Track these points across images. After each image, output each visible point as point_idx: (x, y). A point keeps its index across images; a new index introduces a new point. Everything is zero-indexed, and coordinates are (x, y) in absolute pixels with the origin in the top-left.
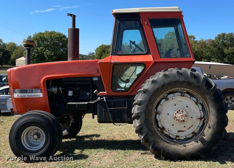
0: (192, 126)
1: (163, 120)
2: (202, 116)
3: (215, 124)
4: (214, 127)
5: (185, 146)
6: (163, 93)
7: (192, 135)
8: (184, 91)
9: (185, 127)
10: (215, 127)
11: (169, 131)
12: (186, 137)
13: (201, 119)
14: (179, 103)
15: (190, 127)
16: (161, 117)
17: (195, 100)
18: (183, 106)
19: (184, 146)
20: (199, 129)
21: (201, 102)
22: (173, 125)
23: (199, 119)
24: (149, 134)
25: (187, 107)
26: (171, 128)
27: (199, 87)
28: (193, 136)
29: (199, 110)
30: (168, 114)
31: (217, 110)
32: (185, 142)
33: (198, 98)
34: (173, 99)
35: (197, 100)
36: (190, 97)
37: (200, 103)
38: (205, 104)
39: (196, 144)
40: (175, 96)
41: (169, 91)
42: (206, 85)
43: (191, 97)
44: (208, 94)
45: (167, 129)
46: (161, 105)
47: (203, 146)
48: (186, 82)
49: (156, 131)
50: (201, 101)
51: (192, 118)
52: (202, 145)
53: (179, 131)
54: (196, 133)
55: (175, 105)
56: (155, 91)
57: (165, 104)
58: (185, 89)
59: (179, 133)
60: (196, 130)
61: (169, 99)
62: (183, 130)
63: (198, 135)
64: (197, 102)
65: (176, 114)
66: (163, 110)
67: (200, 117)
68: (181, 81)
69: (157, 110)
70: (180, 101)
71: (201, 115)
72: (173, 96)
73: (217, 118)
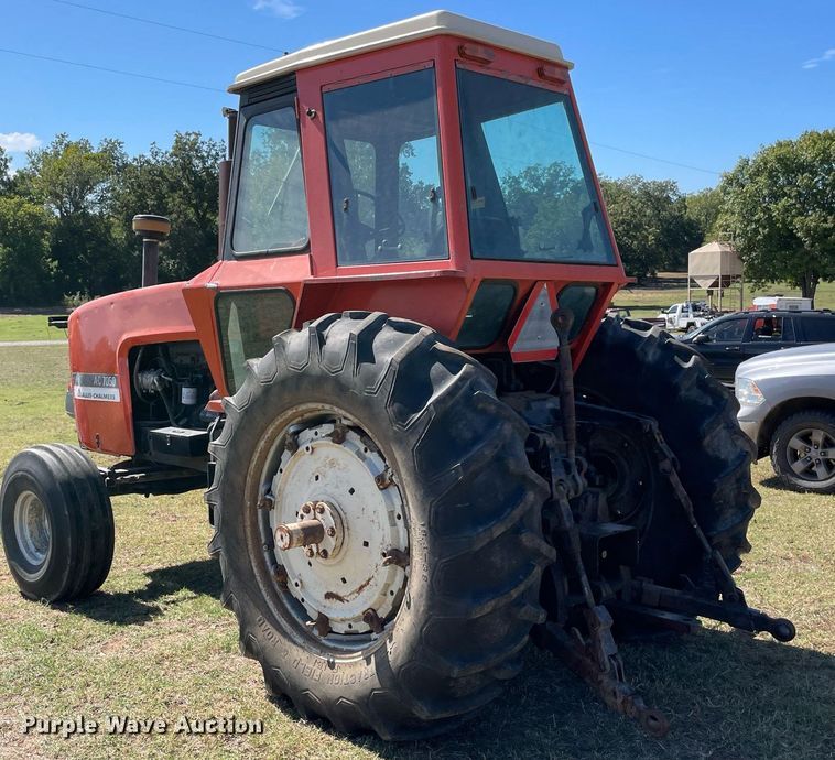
0: (368, 583)
3: (421, 595)
4: (420, 606)
5: (332, 665)
9: (344, 581)
10: (422, 608)
12: (350, 626)
14: (330, 473)
15: (361, 588)
18: (337, 487)
19: (328, 661)
22: (310, 564)
23: (384, 555)
25: (352, 491)
26: (307, 575)
27: (368, 403)
29: (392, 513)
34: (308, 449)
36: (362, 450)
39: (364, 668)
40: (320, 439)
43: (366, 451)
44: (400, 441)
46: (282, 471)
47: (378, 686)
48: (329, 377)
49: (254, 576)
51: (366, 544)
52: (376, 681)
53: (329, 596)
54: (383, 620)
55: (317, 478)
56: (246, 411)
57: (290, 470)
59: (328, 602)
60: (380, 605)
61: (300, 449)
62: (341, 594)
64: (381, 475)
65: (302, 516)
66: (284, 494)
67: (389, 547)
68: (314, 373)
69: (269, 490)
70: (332, 464)
71: (397, 537)
72: (315, 437)
73: (430, 565)
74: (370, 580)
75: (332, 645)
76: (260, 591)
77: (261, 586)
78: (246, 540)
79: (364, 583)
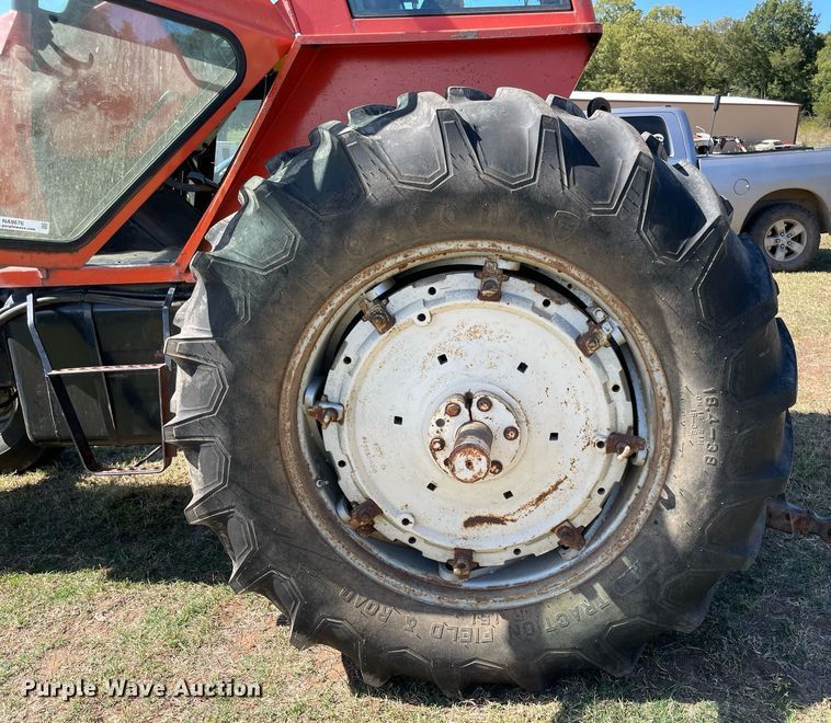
0: (555, 488)
1: (365, 458)
2: (625, 421)
3: (702, 484)
4: (700, 499)
6: (346, 281)
7: (554, 541)
8: (504, 265)
9: (508, 495)
10: (705, 501)
11: (406, 522)
12: (517, 552)
13: (613, 443)
14: (471, 347)
15: (542, 497)
16: (353, 438)
17: (579, 321)
18: (492, 366)
20: (603, 506)
21: (618, 337)
22: (432, 487)
23: (600, 444)
24: (270, 553)
25: (523, 367)
26: (423, 503)
27: (600, 229)
28: (562, 547)
29: (605, 385)
30: (398, 420)
31: (726, 393)
32: (511, 582)
33: (596, 305)
34: (422, 317)
35: (591, 319)
36: (540, 304)
37: (611, 341)
38: (645, 352)
39: (581, 601)
40: (442, 299)
41: (389, 263)
42: (652, 219)
43: (546, 303)
44: (665, 278)
45: (398, 513)
46: (348, 360)
48: (507, 193)
49: (317, 533)
50: (612, 330)
51: (554, 436)
52: (617, 613)
53: (471, 522)
54: (584, 530)
55: (443, 359)
56: (285, 271)
57: (373, 356)
58: (504, 246)
59: (472, 531)
60: (580, 511)
61: (400, 321)
62: (498, 513)
63: (594, 538)
64: (586, 336)
65: (440, 423)
66: (361, 396)
67: (606, 434)
68: (466, 189)
69: (319, 396)
70: (473, 333)
71: (615, 416)
72: (429, 297)
73: (722, 441)
74: (559, 483)
75: (484, 585)
76: (333, 550)
77: (333, 543)
78: (289, 482)
79: (546, 490)
